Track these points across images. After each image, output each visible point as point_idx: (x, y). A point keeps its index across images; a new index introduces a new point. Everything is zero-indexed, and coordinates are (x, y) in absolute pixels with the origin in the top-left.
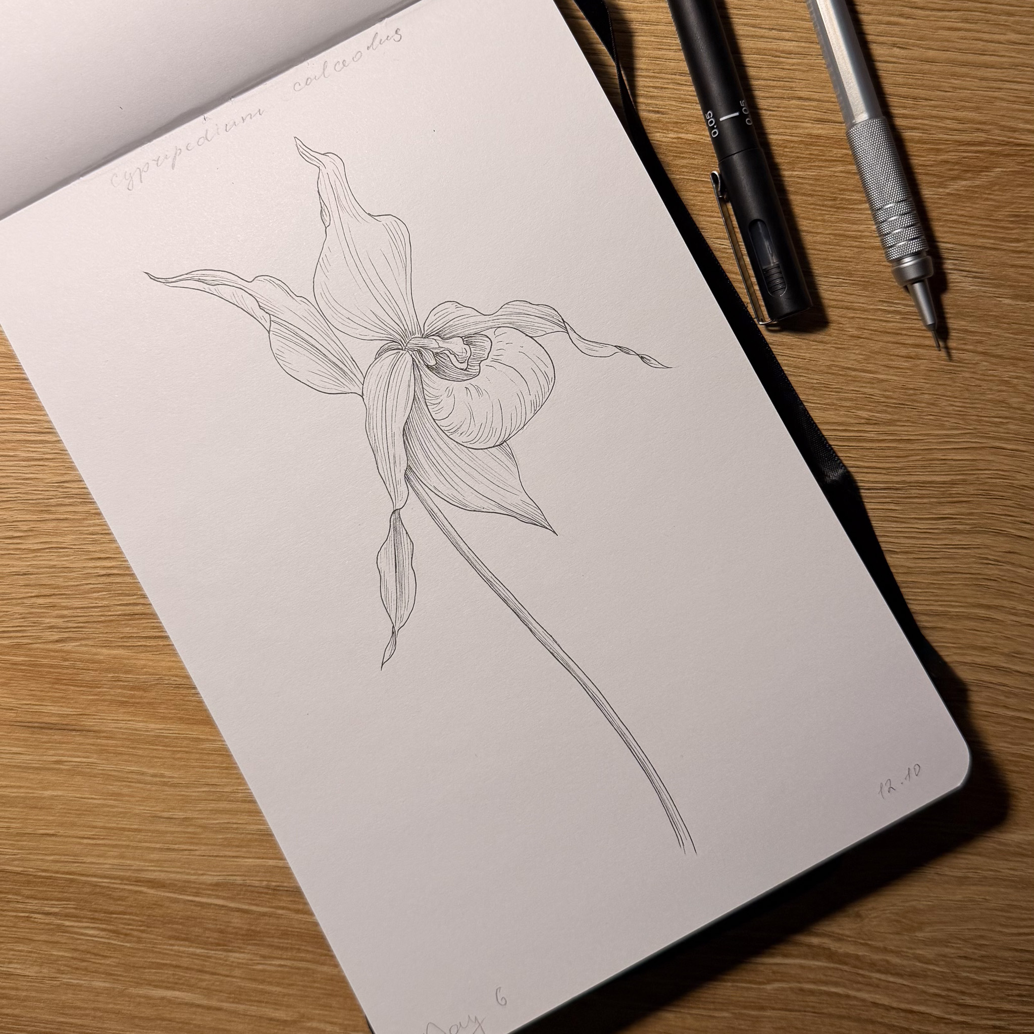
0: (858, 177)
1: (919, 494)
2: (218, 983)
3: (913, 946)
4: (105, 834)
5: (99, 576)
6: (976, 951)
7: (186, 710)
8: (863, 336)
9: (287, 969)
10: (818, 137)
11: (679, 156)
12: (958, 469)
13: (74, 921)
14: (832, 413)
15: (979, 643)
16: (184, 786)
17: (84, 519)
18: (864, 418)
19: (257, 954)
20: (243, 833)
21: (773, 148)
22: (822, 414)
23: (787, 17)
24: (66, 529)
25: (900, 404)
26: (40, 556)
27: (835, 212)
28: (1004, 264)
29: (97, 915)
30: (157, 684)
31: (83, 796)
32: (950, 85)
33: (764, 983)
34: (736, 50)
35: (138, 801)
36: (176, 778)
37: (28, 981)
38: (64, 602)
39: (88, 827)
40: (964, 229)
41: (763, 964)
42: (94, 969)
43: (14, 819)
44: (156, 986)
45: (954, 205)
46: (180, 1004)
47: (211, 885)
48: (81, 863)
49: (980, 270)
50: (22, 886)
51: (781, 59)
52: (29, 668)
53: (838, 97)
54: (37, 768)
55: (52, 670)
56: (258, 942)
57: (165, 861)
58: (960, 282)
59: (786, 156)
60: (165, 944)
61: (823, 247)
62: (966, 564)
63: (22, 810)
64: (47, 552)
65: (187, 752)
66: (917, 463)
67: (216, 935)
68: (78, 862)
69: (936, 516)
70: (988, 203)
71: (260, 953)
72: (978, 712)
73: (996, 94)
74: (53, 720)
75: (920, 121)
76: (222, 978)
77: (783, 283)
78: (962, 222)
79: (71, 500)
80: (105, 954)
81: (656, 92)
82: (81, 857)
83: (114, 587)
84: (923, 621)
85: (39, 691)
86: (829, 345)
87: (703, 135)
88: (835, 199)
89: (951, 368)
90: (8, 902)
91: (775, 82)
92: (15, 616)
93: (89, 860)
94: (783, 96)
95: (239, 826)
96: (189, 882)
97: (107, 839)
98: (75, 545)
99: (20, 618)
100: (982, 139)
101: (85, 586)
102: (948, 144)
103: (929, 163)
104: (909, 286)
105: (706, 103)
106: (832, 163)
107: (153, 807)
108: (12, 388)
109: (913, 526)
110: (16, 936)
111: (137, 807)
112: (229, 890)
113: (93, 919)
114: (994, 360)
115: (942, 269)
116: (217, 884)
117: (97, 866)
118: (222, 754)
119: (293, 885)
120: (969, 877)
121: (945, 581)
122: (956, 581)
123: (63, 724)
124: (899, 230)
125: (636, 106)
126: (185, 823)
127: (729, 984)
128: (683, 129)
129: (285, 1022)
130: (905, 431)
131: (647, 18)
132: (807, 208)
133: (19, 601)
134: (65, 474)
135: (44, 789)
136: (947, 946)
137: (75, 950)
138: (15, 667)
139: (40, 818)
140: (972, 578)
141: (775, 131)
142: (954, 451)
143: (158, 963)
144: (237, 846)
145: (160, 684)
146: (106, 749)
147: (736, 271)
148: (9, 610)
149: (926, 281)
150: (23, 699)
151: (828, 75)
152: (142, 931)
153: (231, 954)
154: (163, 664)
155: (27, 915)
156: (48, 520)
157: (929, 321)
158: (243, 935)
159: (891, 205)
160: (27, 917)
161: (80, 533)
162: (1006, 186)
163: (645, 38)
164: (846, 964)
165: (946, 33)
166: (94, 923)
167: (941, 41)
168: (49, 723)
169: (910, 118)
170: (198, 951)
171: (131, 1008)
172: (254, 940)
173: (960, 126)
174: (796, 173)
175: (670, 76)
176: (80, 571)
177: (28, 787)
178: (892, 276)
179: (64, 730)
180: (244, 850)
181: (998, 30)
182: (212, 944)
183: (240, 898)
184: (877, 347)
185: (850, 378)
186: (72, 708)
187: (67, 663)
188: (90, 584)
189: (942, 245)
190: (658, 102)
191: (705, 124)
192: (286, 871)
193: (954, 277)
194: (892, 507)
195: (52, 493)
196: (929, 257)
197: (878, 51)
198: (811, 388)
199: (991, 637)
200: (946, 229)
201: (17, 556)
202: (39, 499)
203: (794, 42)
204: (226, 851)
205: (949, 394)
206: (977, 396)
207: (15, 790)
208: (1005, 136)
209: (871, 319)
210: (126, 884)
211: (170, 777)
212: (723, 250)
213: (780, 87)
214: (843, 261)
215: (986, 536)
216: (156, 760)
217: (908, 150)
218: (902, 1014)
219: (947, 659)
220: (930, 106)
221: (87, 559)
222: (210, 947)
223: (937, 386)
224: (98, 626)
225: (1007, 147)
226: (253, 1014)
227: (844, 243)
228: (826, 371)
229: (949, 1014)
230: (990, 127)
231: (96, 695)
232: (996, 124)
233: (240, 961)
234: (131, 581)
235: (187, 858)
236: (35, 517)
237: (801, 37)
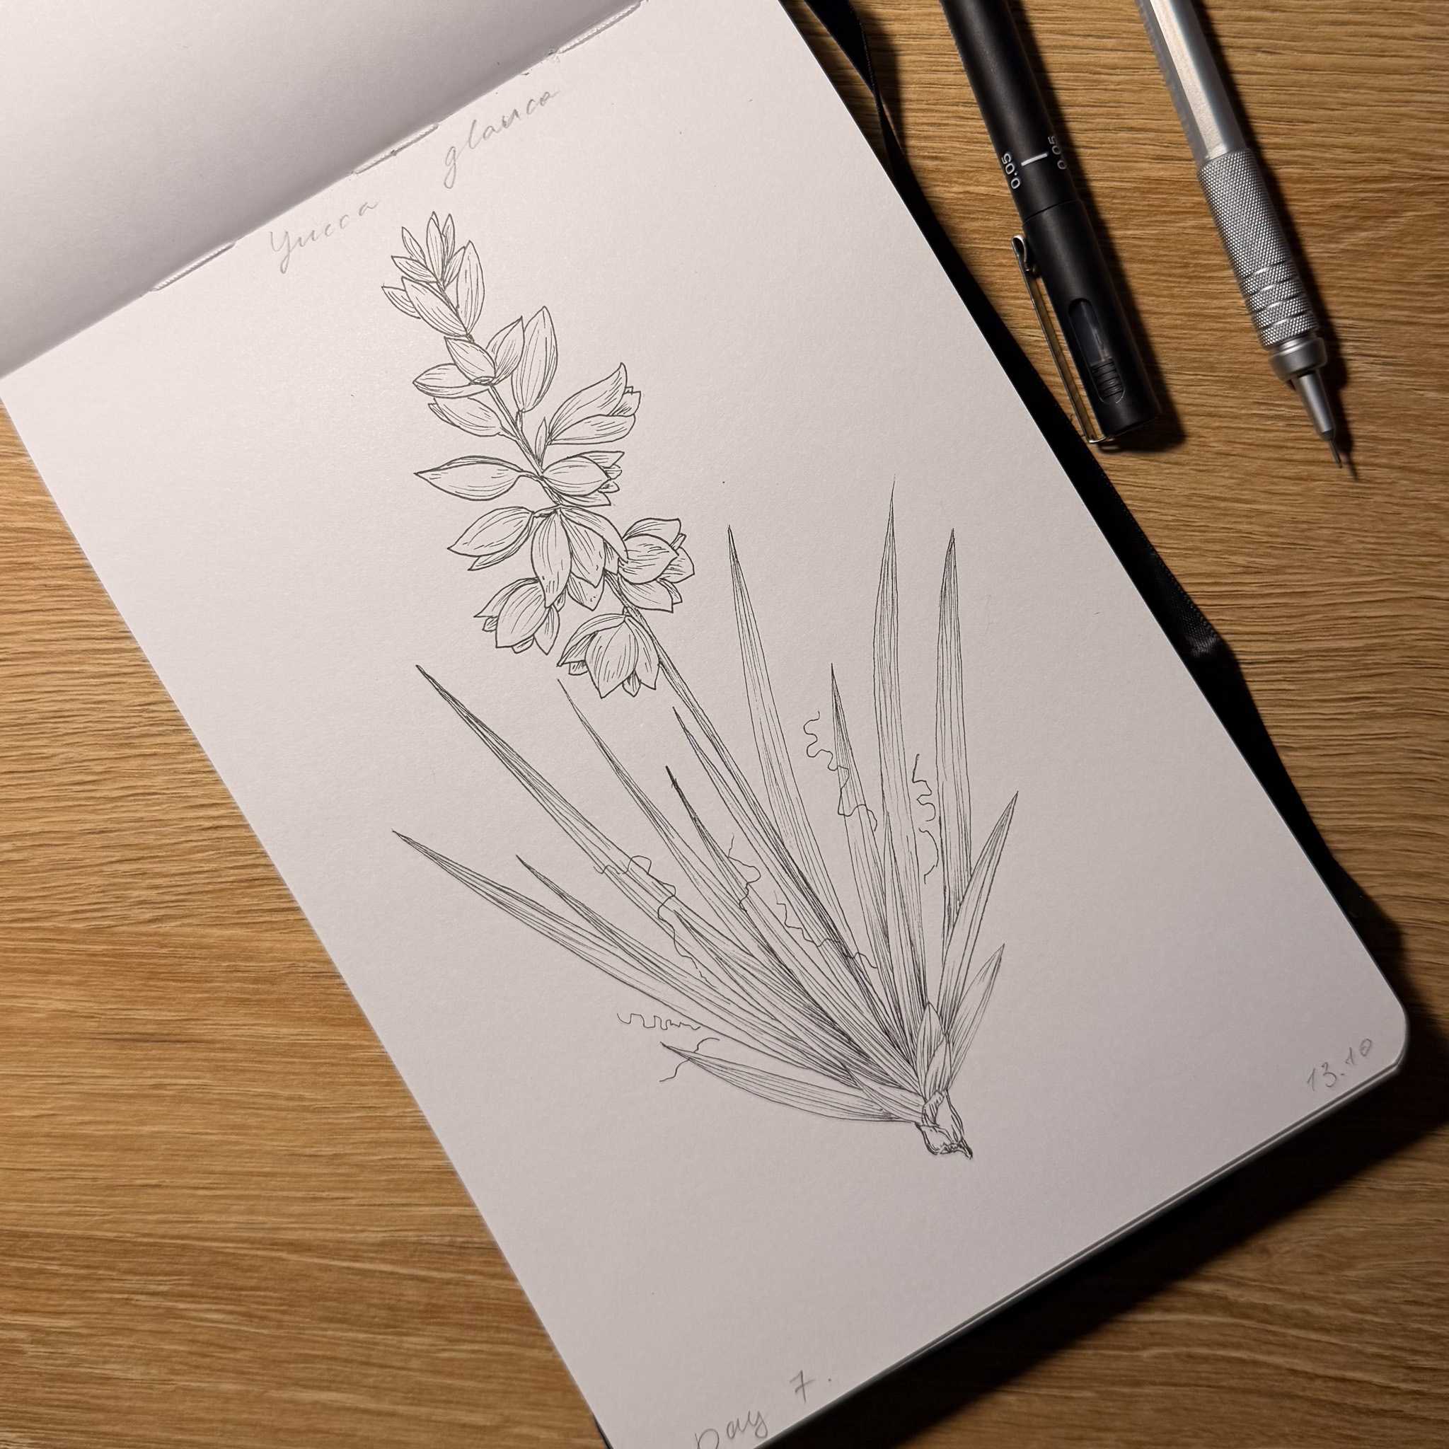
0: (1217, 233)
1: (1322, 666)
2: (390, 1379)
3: (1341, 1289)
4: (226, 1182)
5: (203, 829)
6: (1430, 1293)
7: (330, 1006)
8: (1233, 453)
9: (482, 1356)
10: (1159, 180)
11: (968, 218)
12: (1374, 630)
13: (189, 1302)
14: (1195, 560)
15: (1414, 869)
16: (332, 1112)
17: (179, 753)
18: (1239, 566)
19: (441, 1337)
20: (414, 1172)
21: (1099, 199)
22: (1182, 563)
23: (1108, 19)
24: (156, 768)
25: (1289, 544)
26: (122, 806)
27: (1188, 283)
28: (1424, 344)
29: (220, 1293)
30: (289, 973)
31: (195, 1131)
32: (1337, 100)
33: (1138, 1349)
34: (1040, 68)
35: (269, 1135)
36: (320, 1100)
37: (132, 1387)
38: (158, 868)
39: (204, 1172)
40: (1366, 298)
41: (1135, 1322)
42: (220, 1367)
43: (102, 1166)
44: (305, 1387)
45: (1351, 266)
46: (339, 1409)
47: (373, 1244)
48: (196, 1222)
49: (1391, 354)
50: (117, 1257)
51: (1102, 76)
52: (114, 960)
53: (1183, 124)
54: (129, 1096)
55: (145, 961)
56: (442, 1321)
57: (310, 1215)
58: (1364, 372)
59: (1115, 210)
60: (314, 1329)
61: (1173, 333)
62: (1391, 760)
63: (110, 1153)
64: (131, 801)
65: (333, 1065)
66: (1316, 624)
67: (383, 1313)
68: (191, 1222)
69: (1348, 696)
70: (1398, 260)
71: (445, 1335)
72: (1417, 964)
73: (1403, 110)
74: (150, 1029)
75: (1298, 152)
76: (394, 1371)
77: (1119, 385)
78: (1363, 288)
79: (161, 729)
80: (233, 1346)
81: (932, 131)
82: (196, 1214)
83: (223, 843)
84: (1334, 841)
85: (128, 990)
86: (1188, 468)
87: (1001, 187)
88: (1186, 266)
89: (1358, 491)
90: (100, 1279)
91: (1096, 109)
92: (92, 890)
93: (207, 1217)
94: (1107, 127)
95: (408, 1162)
96: (343, 1242)
97: (230, 1188)
98: (168, 789)
99: (98, 892)
100: (1386, 173)
101: (185, 845)
102: (1339, 182)
103: (1314, 209)
104: (1294, 381)
105: (1002, 142)
106: (1181, 217)
107: (290, 1141)
108: (73, 580)
109: (1315, 711)
110: (112, 1326)
111: (268, 1143)
112: (399, 1251)
113: (216, 1298)
114: (1416, 477)
115: (1340, 354)
116: (383, 1244)
117: (217, 1226)
118: (380, 1065)
119: (486, 1239)
120: (1414, 1192)
121: (1362, 784)
122: (1380, 784)
123: (164, 1034)
124: (1277, 304)
125: (906, 152)
126: (335, 1161)
127: (1090, 1352)
128: (971, 179)
129: (482, 1429)
130: (1298, 581)
131: (914, 29)
132: (1148, 280)
133: (96, 869)
134: (150, 693)
135: (142, 1123)
136: (1388, 1288)
137: (193, 1341)
138: (94, 959)
139: (139, 1163)
140: (1400, 779)
141: (1099, 176)
142: (1367, 605)
143: (307, 1355)
144: (408, 1190)
145: (292, 973)
146: (223, 1066)
147: (1053, 371)
148: (83, 881)
149: (1318, 371)
150: (107, 1003)
151: (1168, 95)
152: (284, 1312)
153: (405, 1338)
154: (295, 945)
155: (125, 1296)
156: (130, 757)
157: (1325, 428)
158: (419, 1311)
159: (1264, 270)
160: (127, 1299)
161: (175, 772)
162: (1422, 235)
163: (913, 58)
164: (1249, 1317)
165: (1328, 29)
166: (216, 1303)
167: (1324, 40)
168: (143, 1034)
169: (1285, 149)
170: (361, 1336)
171: (272, 1418)
172: (437, 1318)
173: (1355, 157)
174: (1130, 232)
175: (950, 108)
176: (176, 824)
177: (118, 1123)
178: (1271, 368)
179: (165, 1041)
180: (417, 1194)
181: (1400, 21)
182: (379, 1326)
183: (415, 1262)
184: (1253, 466)
185: (1218, 512)
186: (175, 1011)
187: (164, 951)
188: (191, 841)
189: (1337, 322)
190: (935, 145)
191: (1002, 171)
192: (476, 1222)
193: (1356, 365)
194: (1285, 686)
195: (133, 720)
196: (1320, 339)
197: (1236, 58)
198: (1166, 528)
199: (1430, 859)
200: (1341, 299)
201: (91, 808)
202: (117, 729)
203: (1119, 53)
204: (392, 1197)
205: (1357, 526)
206: (1396, 528)
207: (100, 1127)
208: (1417, 167)
209: (1243, 428)
210: (258, 1249)
211: (312, 1100)
212: (1035, 344)
213: (1102, 115)
214: (1202, 350)
215: (1418, 720)
216: (291, 1077)
217: (1284, 192)
218: (1331, 1384)
219: (1371, 893)
220: (1313, 131)
221: (186, 807)
222: (377, 1330)
223: (1340, 516)
224: (205, 898)
225: (1421, 182)
226: (440, 1419)
227: (1202, 326)
228: (1185, 502)
229: (1397, 1382)
230: (1396, 155)
231: (207, 992)
232: (1404, 151)
233: (418, 1347)
234: (247, 834)
235: (339, 1210)
236: (112, 754)
237: (1129, 45)
